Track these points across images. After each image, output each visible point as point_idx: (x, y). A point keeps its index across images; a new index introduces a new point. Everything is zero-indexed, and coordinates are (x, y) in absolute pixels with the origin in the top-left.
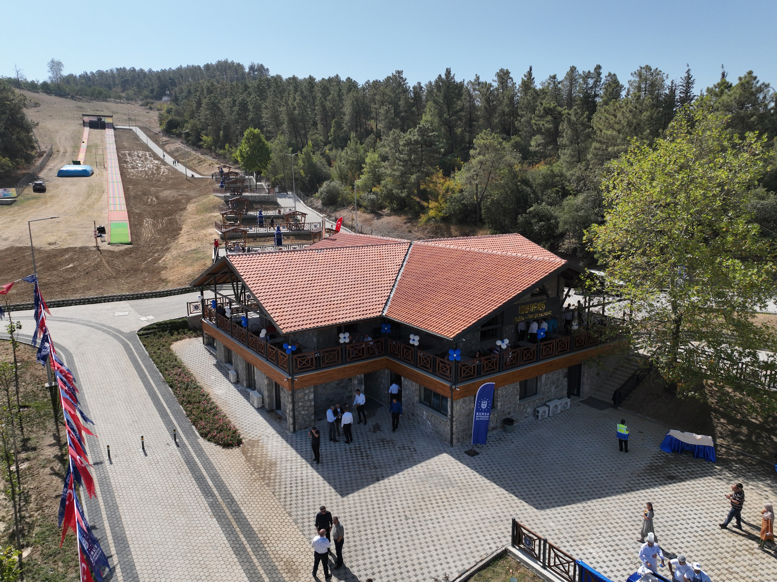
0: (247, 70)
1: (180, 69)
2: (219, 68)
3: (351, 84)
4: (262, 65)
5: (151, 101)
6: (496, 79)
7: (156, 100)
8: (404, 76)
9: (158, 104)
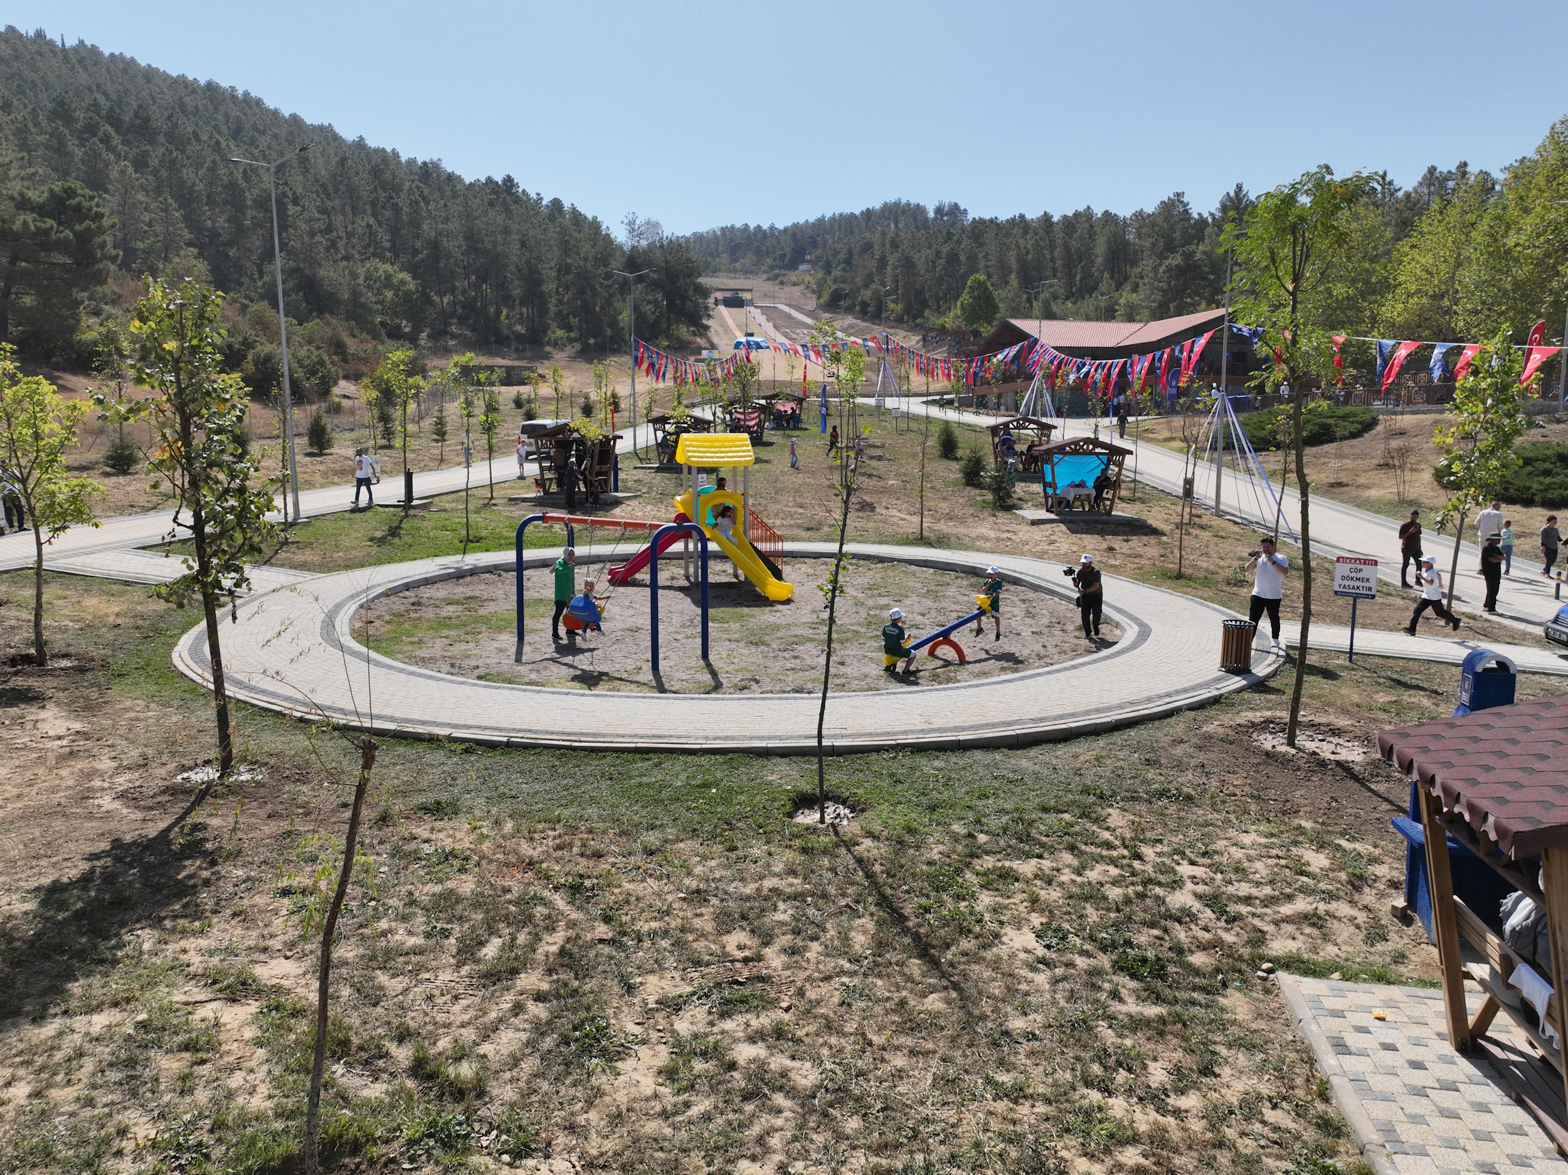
0: (931, 215)
2: (887, 214)
3: (1110, 218)
4: (955, 204)
5: (782, 272)
7: (790, 270)
8: (1186, 199)
9: (792, 276)
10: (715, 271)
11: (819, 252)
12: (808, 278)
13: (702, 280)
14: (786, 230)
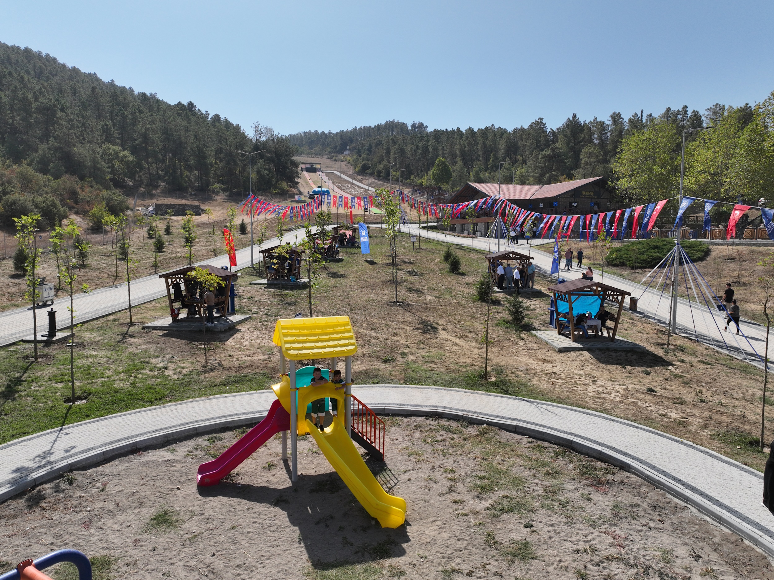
0: (410, 128)
1: (354, 130)
2: (388, 127)
3: (503, 132)
4: (422, 123)
5: (335, 155)
6: (610, 119)
7: (339, 154)
8: (544, 121)
9: (341, 157)
10: (301, 154)
11: (354, 145)
12: (349, 158)
13: (294, 158)
14: (337, 134)
